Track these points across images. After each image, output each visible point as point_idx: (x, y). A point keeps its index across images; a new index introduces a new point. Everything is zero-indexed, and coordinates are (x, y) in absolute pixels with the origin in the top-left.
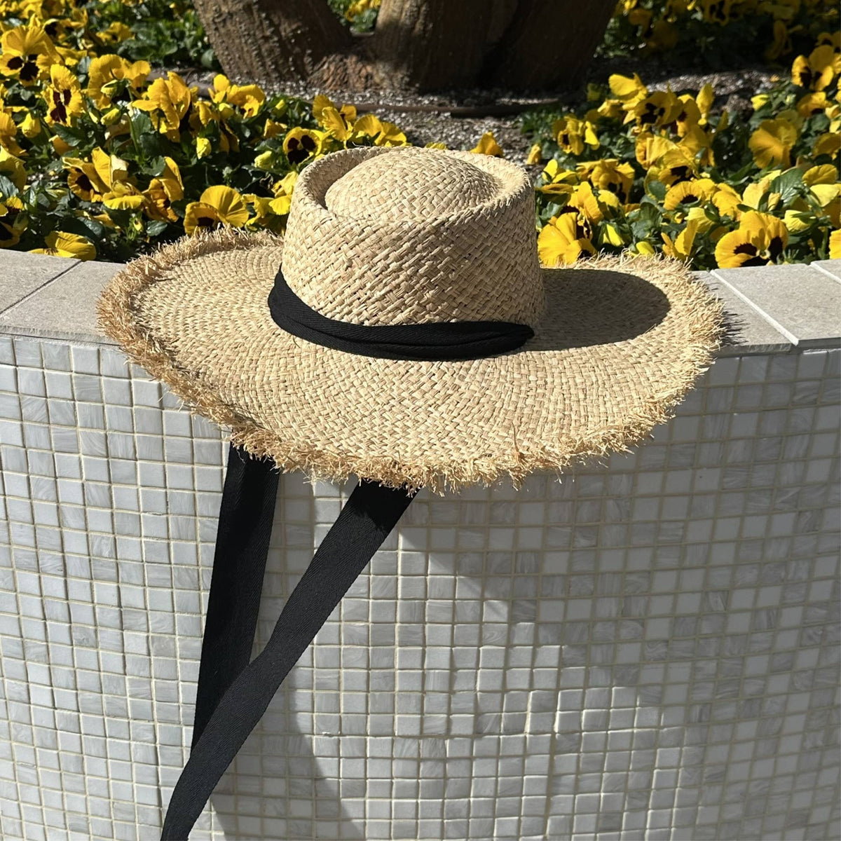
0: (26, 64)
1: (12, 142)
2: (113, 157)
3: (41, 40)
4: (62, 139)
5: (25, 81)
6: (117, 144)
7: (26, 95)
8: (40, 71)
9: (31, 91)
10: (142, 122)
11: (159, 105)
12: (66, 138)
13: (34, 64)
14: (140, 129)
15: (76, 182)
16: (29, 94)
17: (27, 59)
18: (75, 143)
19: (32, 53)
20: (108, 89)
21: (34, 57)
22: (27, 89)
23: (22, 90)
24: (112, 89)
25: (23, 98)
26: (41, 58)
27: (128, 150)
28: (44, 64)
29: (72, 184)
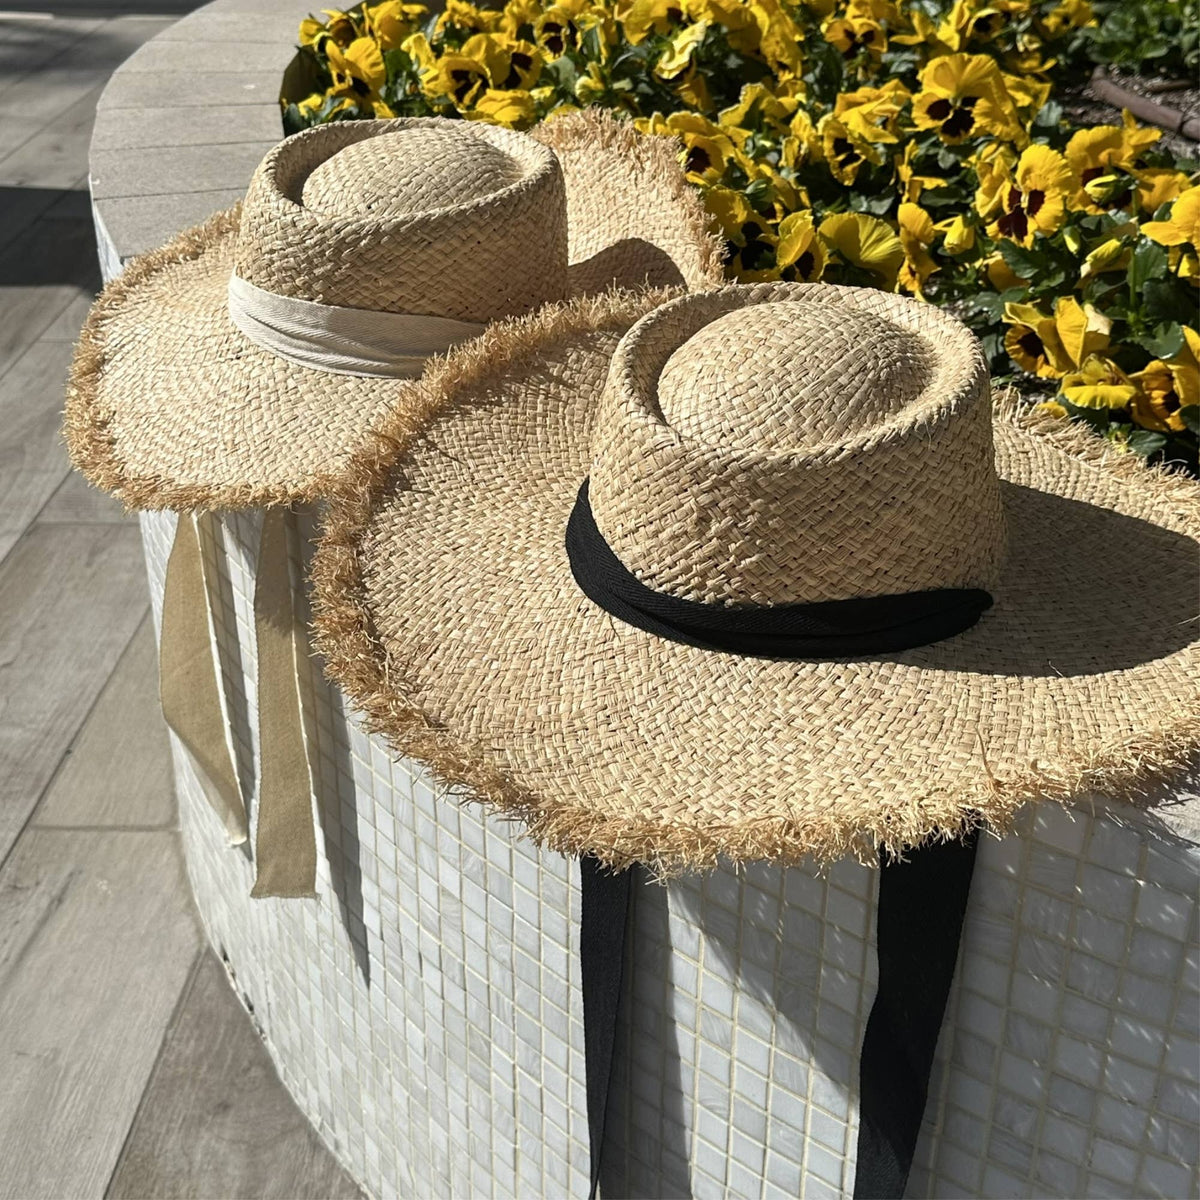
0: (956, 112)
1: (921, 251)
2: (1088, 307)
3: (987, 75)
4: (1007, 264)
5: (947, 137)
6: (1101, 289)
7: (946, 160)
8: (976, 125)
9: (957, 153)
10: (1151, 260)
11: (1190, 238)
12: (1014, 264)
13: (970, 112)
14: (1146, 269)
15: (1019, 342)
16: (951, 158)
17: (958, 104)
18: (1028, 274)
19: (968, 95)
20: (1099, 189)
21: (970, 101)
22: (950, 149)
23: (942, 152)
24: (1104, 189)
25: (941, 165)
26: (982, 104)
27: (1118, 301)
28: (985, 114)
29: (1011, 344)
